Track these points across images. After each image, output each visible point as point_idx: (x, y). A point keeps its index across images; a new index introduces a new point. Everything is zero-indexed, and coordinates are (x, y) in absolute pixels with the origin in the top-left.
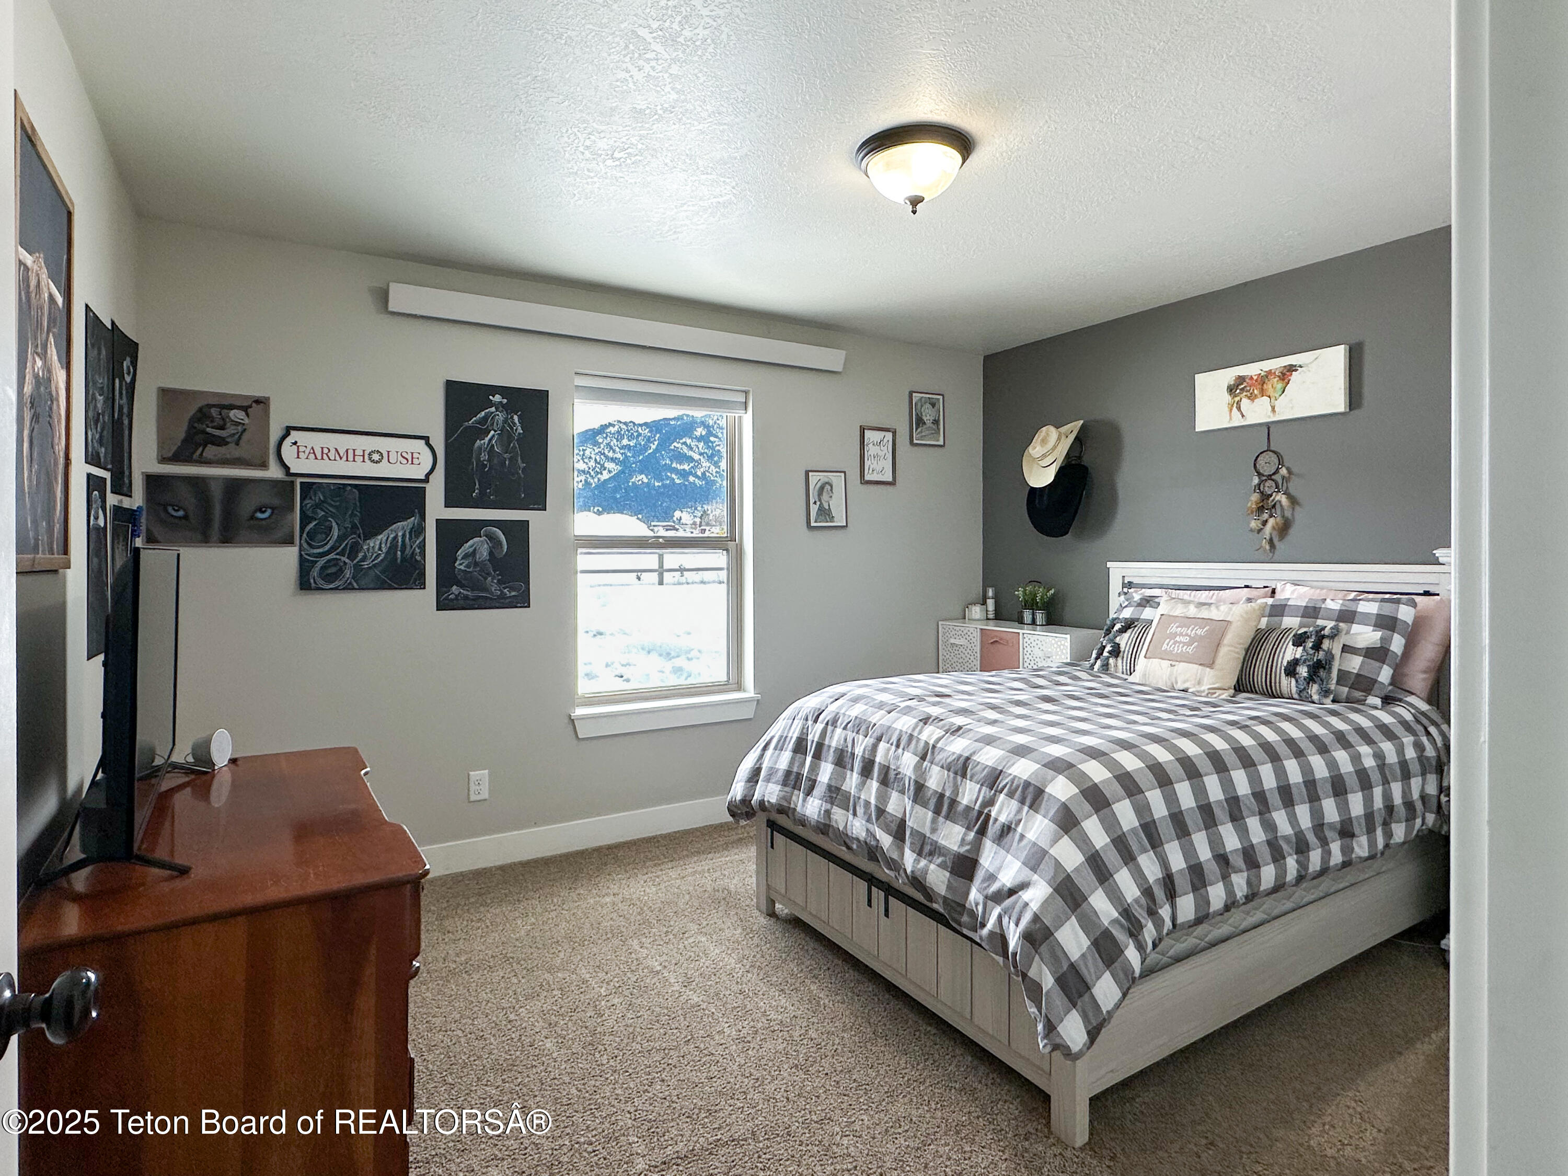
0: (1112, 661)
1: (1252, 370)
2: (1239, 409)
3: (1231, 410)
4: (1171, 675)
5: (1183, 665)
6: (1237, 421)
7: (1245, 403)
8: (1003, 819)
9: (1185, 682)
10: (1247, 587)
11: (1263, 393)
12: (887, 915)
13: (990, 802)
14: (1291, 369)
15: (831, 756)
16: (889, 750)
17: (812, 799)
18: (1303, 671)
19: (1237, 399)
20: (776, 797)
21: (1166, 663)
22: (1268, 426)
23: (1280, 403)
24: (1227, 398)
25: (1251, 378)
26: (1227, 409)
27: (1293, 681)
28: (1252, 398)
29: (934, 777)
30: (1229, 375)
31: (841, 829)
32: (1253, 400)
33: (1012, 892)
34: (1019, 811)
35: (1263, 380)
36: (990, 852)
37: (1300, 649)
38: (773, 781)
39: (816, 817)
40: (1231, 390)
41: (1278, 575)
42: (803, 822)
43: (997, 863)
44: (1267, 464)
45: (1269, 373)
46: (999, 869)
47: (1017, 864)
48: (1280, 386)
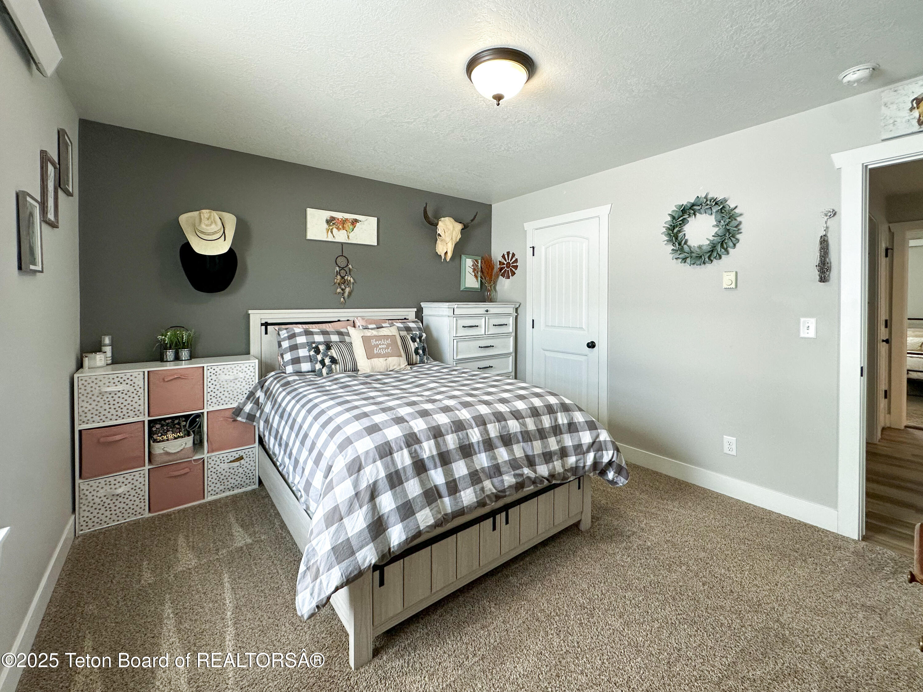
0: (333, 366)
1: (339, 215)
2: (332, 232)
3: (328, 232)
5: (390, 359)
6: (330, 239)
7: (335, 230)
8: (566, 422)
9: (394, 366)
10: (339, 321)
11: (344, 228)
12: (507, 523)
13: (556, 420)
14: (356, 221)
16: (495, 426)
18: (421, 352)
19: (331, 228)
20: (432, 518)
22: (342, 244)
23: (352, 235)
24: (325, 226)
25: (338, 219)
26: (325, 231)
27: (418, 356)
28: (338, 229)
29: (530, 424)
30: (328, 214)
32: (339, 230)
33: (594, 443)
34: (569, 415)
35: (344, 221)
36: (568, 438)
37: (416, 343)
39: (475, 500)
40: (328, 222)
43: (576, 439)
44: (342, 262)
45: (347, 219)
46: (580, 440)
47: (588, 432)
48: (351, 227)
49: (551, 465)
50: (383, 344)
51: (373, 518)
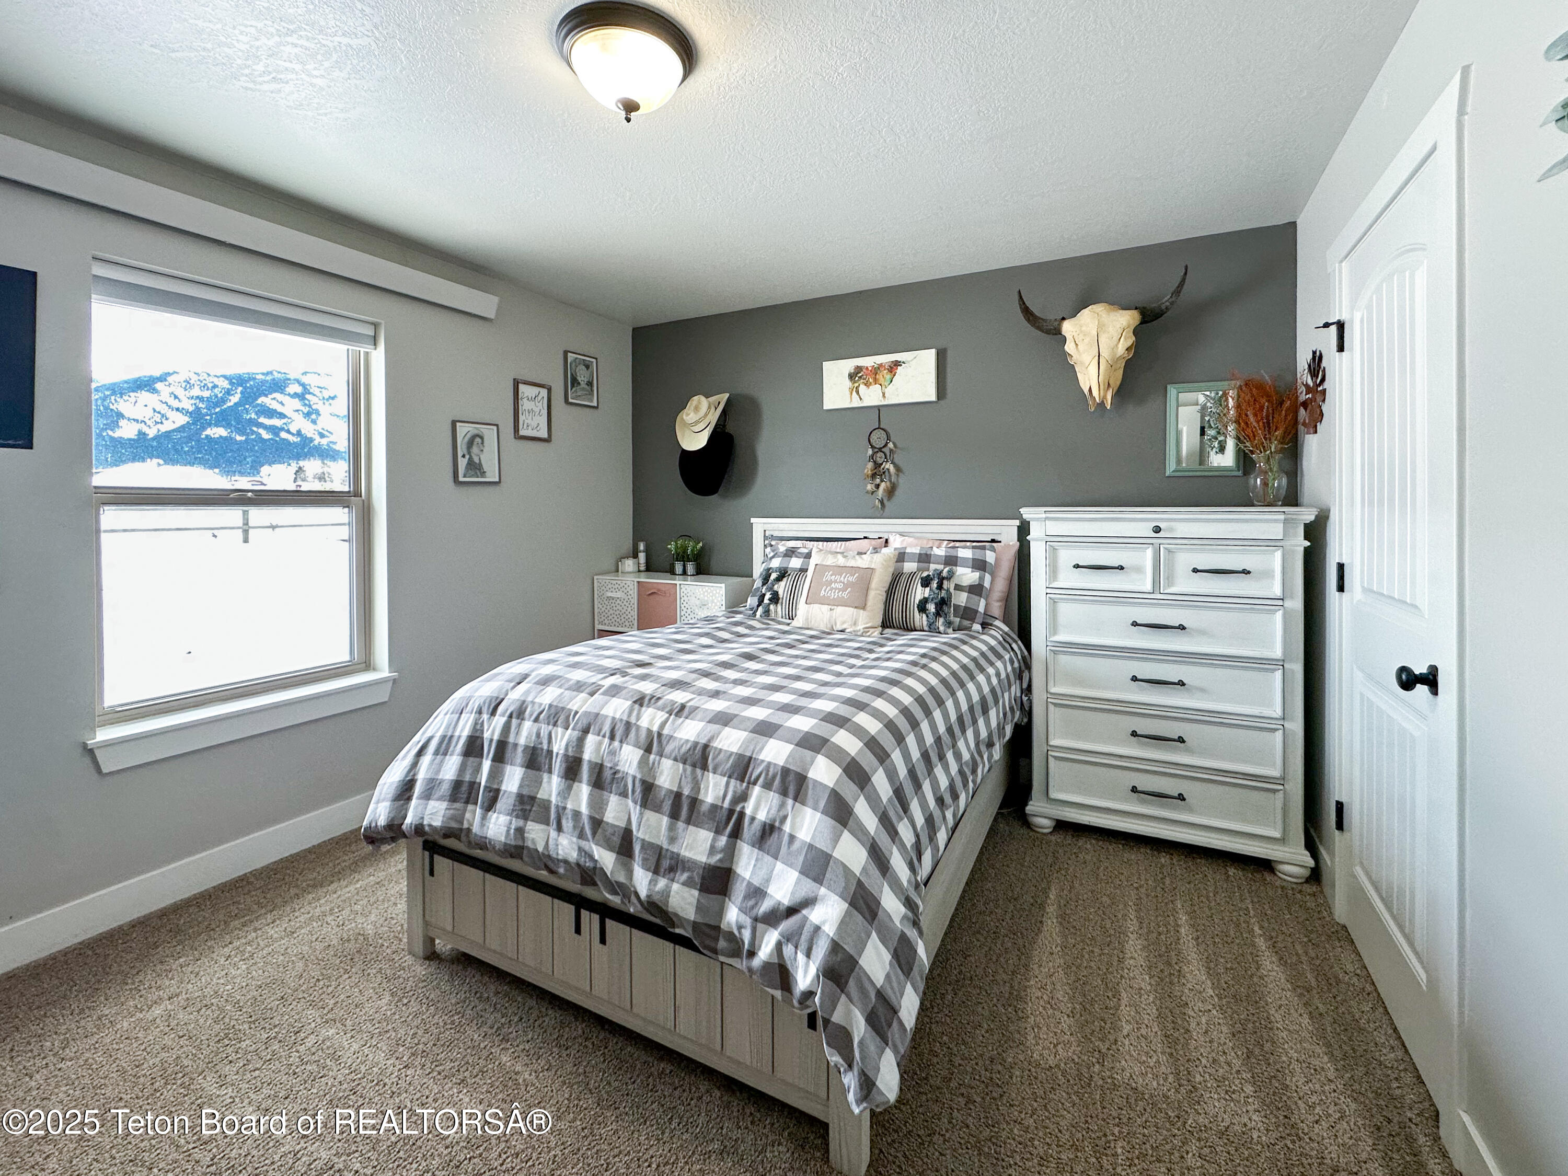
0: (772, 607)
1: (868, 362)
2: (858, 392)
3: (851, 393)
4: (831, 616)
5: (839, 610)
6: (856, 403)
7: (862, 388)
8: (762, 816)
9: (844, 623)
10: (865, 538)
11: (876, 381)
12: (603, 941)
13: (743, 797)
14: (897, 364)
15: (519, 757)
16: (600, 743)
17: (495, 815)
18: (931, 607)
19: (856, 385)
20: (441, 819)
21: (825, 608)
22: (879, 408)
23: (889, 390)
24: (848, 383)
25: (867, 368)
26: (848, 393)
27: (924, 616)
28: (867, 385)
29: (666, 773)
30: (849, 365)
31: (540, 849)
32: (868, 387)
33: (791, 911)
34: (782, 805)
35: (876, 370)
36: (749, 859)
37: (928, 589)
38: (436, 796)
39: (503, 839)
40: (852, 377)
41: (890, 528)
42: (483, 844)
43: (762, 873)
44: (878, 439)
45: (881, 365)
46: (768, 881)
47: (793, 875)
48: (888, 377)
49: (662, 883)
50: (840, 582)
51: (406, 776)
